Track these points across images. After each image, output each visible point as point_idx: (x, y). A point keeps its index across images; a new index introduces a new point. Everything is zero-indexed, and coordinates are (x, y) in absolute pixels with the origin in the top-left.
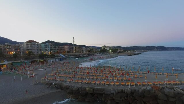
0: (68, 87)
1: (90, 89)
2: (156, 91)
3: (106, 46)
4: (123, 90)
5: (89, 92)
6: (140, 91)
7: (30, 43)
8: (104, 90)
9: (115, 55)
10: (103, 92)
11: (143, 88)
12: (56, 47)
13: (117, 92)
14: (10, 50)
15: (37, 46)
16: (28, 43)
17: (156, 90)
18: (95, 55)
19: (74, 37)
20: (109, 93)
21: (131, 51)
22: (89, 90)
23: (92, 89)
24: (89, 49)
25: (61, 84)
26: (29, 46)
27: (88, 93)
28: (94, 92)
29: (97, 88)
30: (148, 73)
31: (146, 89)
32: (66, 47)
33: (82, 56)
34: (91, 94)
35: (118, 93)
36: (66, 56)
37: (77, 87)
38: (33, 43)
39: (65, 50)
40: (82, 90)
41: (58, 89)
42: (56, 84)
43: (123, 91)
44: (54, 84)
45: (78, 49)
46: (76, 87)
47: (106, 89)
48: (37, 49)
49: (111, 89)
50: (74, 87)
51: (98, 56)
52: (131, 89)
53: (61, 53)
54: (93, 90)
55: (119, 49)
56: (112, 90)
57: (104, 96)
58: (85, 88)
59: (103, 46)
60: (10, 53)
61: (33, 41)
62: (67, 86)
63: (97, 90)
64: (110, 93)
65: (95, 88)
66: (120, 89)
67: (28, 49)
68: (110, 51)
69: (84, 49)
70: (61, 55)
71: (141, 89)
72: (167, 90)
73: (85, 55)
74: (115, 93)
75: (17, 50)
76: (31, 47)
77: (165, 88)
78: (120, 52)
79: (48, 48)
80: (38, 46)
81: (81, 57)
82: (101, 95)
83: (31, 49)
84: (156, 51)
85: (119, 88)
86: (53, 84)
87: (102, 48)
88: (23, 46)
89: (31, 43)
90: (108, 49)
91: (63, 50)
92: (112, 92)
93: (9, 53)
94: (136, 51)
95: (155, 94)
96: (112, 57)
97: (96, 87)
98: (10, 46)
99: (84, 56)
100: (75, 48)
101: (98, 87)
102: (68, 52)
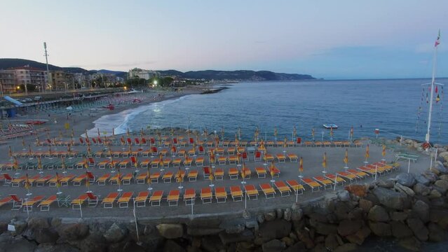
0: (82, 230)
1: (172, 226)
2: (361, 202)
3: (140, 70)
4: (280, 210)
5: (169, 237)
6: (324, 206)
8: (220, 220)
9: (168, 92)
10: (217, 231)
11: (329, 196)
13: (261, 220)
17: (360, 196)
18: (118, 95)
19: (45, 44)
20: (240, 228)
21: (201, 82)
22: (169, 231)
23: (178, 226)
24: (92, 77)
25: (50, 224)
27: (165, 240)
28: (189, 232)
29: (197, 220)
30: (299, 144)
31: (339, 198)
32: (22, 72)
33: (78, 98)
34: (177, 241)
35: (265, 221)
36: (28, 102)
37: (123, 226)
39: (17, 80)
40: (142, 234)
41: (38, 244)
42: (26, 227)
43: (280, 216)
44: (18, 228)
45: (61, 79)
46: (115, 227)
47: (226, 216)
49: (241, 216)
50: (108, 225)
51: (127, 98)
52: (301, 206)
53: (7, 93)
54: (184, 226)
55: (174, 77)
56: (246, 216)
57: (224, 241)
58: (154, 224)
59: (133, 70)
62: (77, 227)
63: (199, 224)
64: (244, 228)
65: (188, 219)
66: (268, 208)
68: (155, 82)
69: (80, 78)
70: (8, 98)
71: (323, 199)
72: (384, 195)
73: (90, 97)
74: (257, 227)
77: (376, 187)
78: (177, 85)
81: (76, 102)
82: (214, 238)
85: (266, 208)
86: (11, 228)
87: (131, 75)
90: (147, 77)
91: (10, 82)
92: (248, 224)
94: (213, 80)
95: (361, 209)
96: (162, 98)
97: (192, 216)
99: (85, 100)
100: (50, 74)
101: (199, 216)
102: (31, 88)
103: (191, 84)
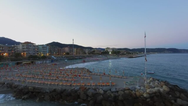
1: (31, 88)
3: (109, 48)
7: (25, 45)
9: (115, 57)
12: (55, 49)
14: (3, 51)
15: (33, 47)
16: (24, 45)
19: (73, 39)
21: (137, 53)
26: (25, 47)
28: (34, 90)
32: (67, 49)
34: (31, 92)
38: (29, 44)
39: (65, 51)
45: (79, 51)
48: (33, 50)
60: (3, 54)
61: (30, 43)
67: (24, 50)
68: (110, 53)
70: (53, 56)
75: (11, 52)
76: (27, 48)
79: (46, 49)
80: (35, 48)
82: (38, 93)
83: (27, 50)
84: (166, 53)
87: (106, 50)
88: (18, 47)
89: (27, 45)
90: (111, 51)
91: (63, 52)
93: (1, 54)
94: (142, 53)
98: (3, 47)
100: (76, 49)
102: (68, 54)
103: (131, 54)
